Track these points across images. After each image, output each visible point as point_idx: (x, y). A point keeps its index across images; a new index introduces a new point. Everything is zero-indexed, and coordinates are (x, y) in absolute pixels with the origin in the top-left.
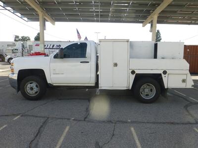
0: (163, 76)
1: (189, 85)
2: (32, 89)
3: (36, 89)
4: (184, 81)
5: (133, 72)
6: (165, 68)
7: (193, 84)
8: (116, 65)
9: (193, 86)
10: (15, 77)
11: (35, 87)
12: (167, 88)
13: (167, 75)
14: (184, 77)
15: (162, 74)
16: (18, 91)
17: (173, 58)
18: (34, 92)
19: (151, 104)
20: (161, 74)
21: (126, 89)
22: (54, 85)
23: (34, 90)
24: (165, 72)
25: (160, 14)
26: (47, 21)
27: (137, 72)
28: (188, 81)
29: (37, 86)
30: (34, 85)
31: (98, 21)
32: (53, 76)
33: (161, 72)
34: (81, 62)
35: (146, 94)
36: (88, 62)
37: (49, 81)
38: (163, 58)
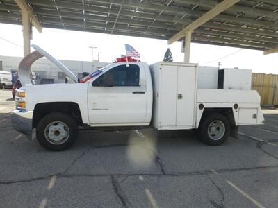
1: (260, 120)
2: (57, 133)
3: (63, 134)
4: (254, 116)
6: (236, 101)
7: (263, 120)
8: (180, 97)
9: (263, 122)
11: (62, 130)
12: (238, 126)
13: (238, 110)
14: (255, 112)
15: (233, 109)
17: (241, 89)
18: (61, 138)
22: (92, 126)
23: (61, 134)
24: (236, 106)
27: (206, 106)
28: (258, 116)
29: (65, 128)
30: (60, 127)
32: (92, 113)
33: (231, 106)
34: (134, 93)
35: (212, 133)
36: (143, 93)
37: (85, 121)
38: (230, 89)
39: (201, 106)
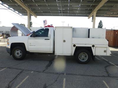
0: (92, 48)
1: (109, 54)
2: (18, 54)
3: (20, 54)
4: (105, 51)
5: (74, 46)
6: (93, 44)
7: (111, 53)
8: (64, 41)
9: (111, 54)
10: (9, 47)
11: (19, 53)
12: (95, 56)
13: (94, 48)
14: (105, 49)
16: (11, 55)
17: (99, 38)
18: (19, 56)
19: (85, 65)
20: (91, 47)
21: (70, 55)
22: (30, 52)
23: (19, 54)
24: (93, 46)
25: (97, 11)
26: (32, 15)
27: (77, 45)
28: (107, 52)
29: (21, 52)
30: (19, 52)
31: (61, 15)
32: (29, 47)
34: (45, 39)
35: (83, 58)
36: (49, 39)
37: (27, 50)
38: (93, 38)
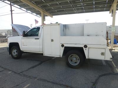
2: (14, 53)
4: (103, 54)
6: (86, 43)
7: (112, 57)
10: (8, 46)
15: (84, 48)
18: (15, 55)
20: (82, 48)
21: (59, 57)
24: (86, 46)
29: (16, 52)
32: (23, 46)
33: (82, 46)
34: (35, 39)
36: (39, 39)
37: (21, 50)
38: (88, 36)
39: (63, 46)
